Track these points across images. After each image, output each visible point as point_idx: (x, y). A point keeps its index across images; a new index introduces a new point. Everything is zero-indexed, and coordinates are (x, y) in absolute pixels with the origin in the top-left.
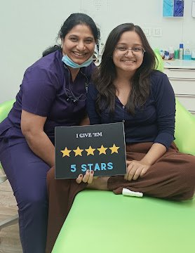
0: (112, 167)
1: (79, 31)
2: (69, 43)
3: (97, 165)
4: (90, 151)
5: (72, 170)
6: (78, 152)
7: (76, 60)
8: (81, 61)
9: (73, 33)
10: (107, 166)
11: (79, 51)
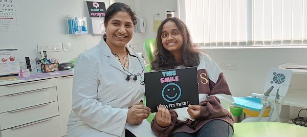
11: (121, 34)
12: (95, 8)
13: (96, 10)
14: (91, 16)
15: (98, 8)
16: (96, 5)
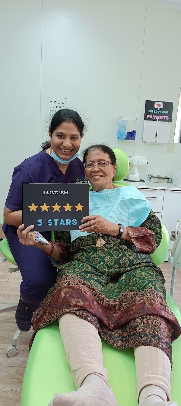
0: (76, 223)
1: (66, 128)
2: (57, 140)
3: (62, 220)
4: (56, 208)
5: (38, 225)
6: (45, 208)
7: (62, 156)
8: (68, 157)
9: (59, 130)
10: (72, 222)
11: (65, 148)
12: (157, 109)
13: (157, 112)
14: (146, 118)
15: (160, 109)
16: (159, 105)
